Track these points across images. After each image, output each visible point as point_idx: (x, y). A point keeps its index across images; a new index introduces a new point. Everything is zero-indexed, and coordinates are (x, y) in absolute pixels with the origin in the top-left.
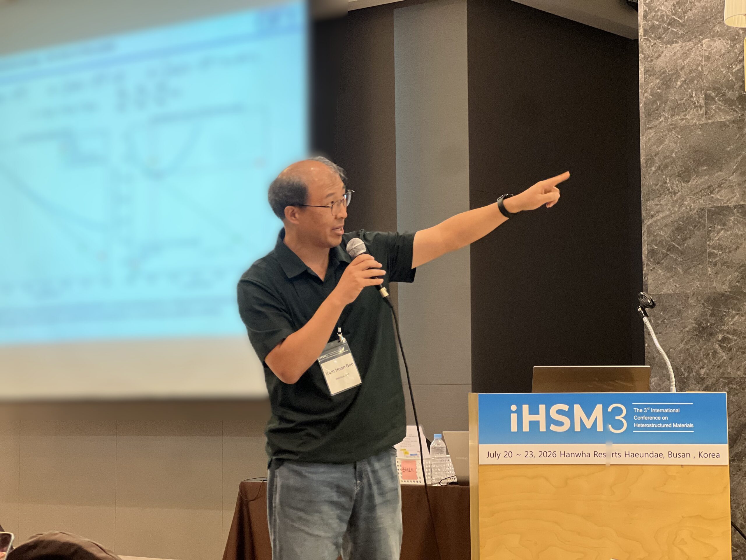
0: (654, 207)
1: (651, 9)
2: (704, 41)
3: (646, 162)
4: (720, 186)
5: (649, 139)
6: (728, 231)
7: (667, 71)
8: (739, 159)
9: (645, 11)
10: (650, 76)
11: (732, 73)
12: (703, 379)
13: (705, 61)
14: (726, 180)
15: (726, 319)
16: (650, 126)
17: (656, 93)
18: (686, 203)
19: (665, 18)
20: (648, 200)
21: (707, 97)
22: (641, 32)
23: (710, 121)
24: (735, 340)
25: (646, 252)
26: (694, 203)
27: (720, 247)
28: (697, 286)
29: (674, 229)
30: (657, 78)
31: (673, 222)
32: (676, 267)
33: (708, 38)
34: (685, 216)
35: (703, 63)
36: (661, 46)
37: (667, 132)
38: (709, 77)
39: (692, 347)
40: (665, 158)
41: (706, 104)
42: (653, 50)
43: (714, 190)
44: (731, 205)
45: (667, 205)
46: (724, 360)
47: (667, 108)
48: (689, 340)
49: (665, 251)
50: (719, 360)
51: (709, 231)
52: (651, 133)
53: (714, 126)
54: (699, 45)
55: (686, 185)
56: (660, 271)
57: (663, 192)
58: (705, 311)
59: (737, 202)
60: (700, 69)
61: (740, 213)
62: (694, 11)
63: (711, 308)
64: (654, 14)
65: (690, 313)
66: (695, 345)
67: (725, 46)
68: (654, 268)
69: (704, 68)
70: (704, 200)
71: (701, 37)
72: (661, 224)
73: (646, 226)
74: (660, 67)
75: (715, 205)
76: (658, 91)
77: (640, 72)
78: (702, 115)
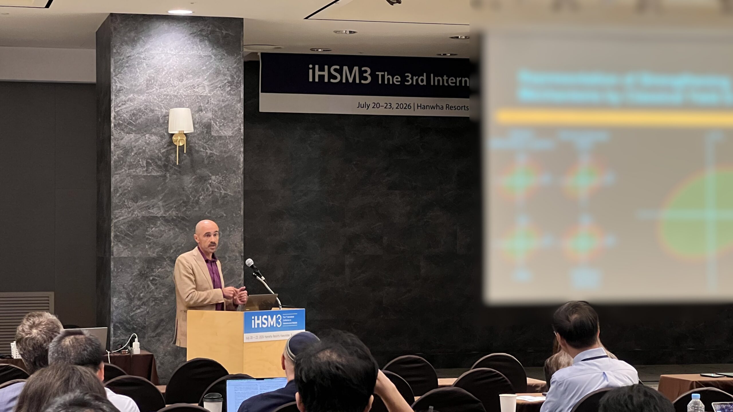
0: (118, 213)
1: (118, 115)
2: (147, 135)
3: (114, 190)
4: (153, 206)
5: (116, 179)
6: (156, 228)
7: (127, 147)
8: (163, 194)
9: (115, 115)
10: (117, 148)
11: (161, 153)
12: (142, 298)
13: (147, 145)
14: (157, 204)
15: (154, 270)
16: (117, 173)
17: (121, 157)
18: (136, 213)
19: (126, 121)
20: (115, 210)
21: (147, 163)
22: (112, 125)
23: (149, 174)
24: (159, 280)
25: (113, 236)
26: (140, 213)
27: (152, 235)
28: (140, 254)
29: (129, 225)
30: (121, 150)
31: (129, 221)
32: (129, 244)
33: (148, 134)
34: (135, 219)
35: (145, 146)
36: (123, 134)
37: (126, 177)
38: (149, 153)
39: (136, 283)
40: (125, 190)
41: (147, 166)
42: (119, 135)
43: (150, 208)
44: (159, 215)
45: (125, 213)
46: (153, 289)
47: (126, 165)
48: (135, 280)
49: (123, 236)
50: (150, 289)
51: (148, 228)
52: (117, 177)
53: (151, 177)
54: (144, 137)
55: (136, 204)
56: (120, 246)
57: (123, 207)
58: (144, 266)
59: (162, 214)
60: (144, 148)
61: (164, 220)
62: (141, 119)
63: (147, 264)
64: (119, 117)
65: (136, 266)
66: (138, 283)
67: (157, 139)
68: (117, 244)
69: (147, 149)
70: (145, 213)
71: (145, 133)
72: (122, 222)
73: (113, 223)
74: (123, 144)
75: (151, 215)
76: (122, 156)
77: (111, 145)
78: (145, 171)
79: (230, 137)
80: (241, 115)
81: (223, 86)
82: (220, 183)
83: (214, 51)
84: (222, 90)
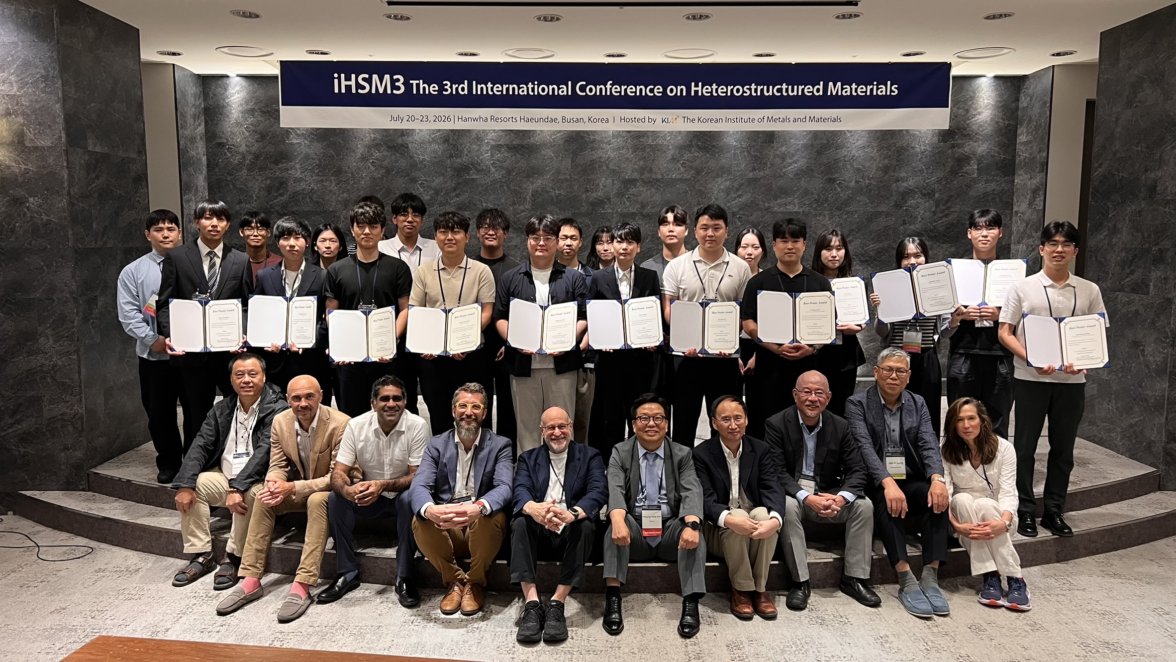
79: (49, 148)
80: (60, 120)
81: (35, 81)
82: (40, 206)
83: (21, 36)
84: (34, 87)
